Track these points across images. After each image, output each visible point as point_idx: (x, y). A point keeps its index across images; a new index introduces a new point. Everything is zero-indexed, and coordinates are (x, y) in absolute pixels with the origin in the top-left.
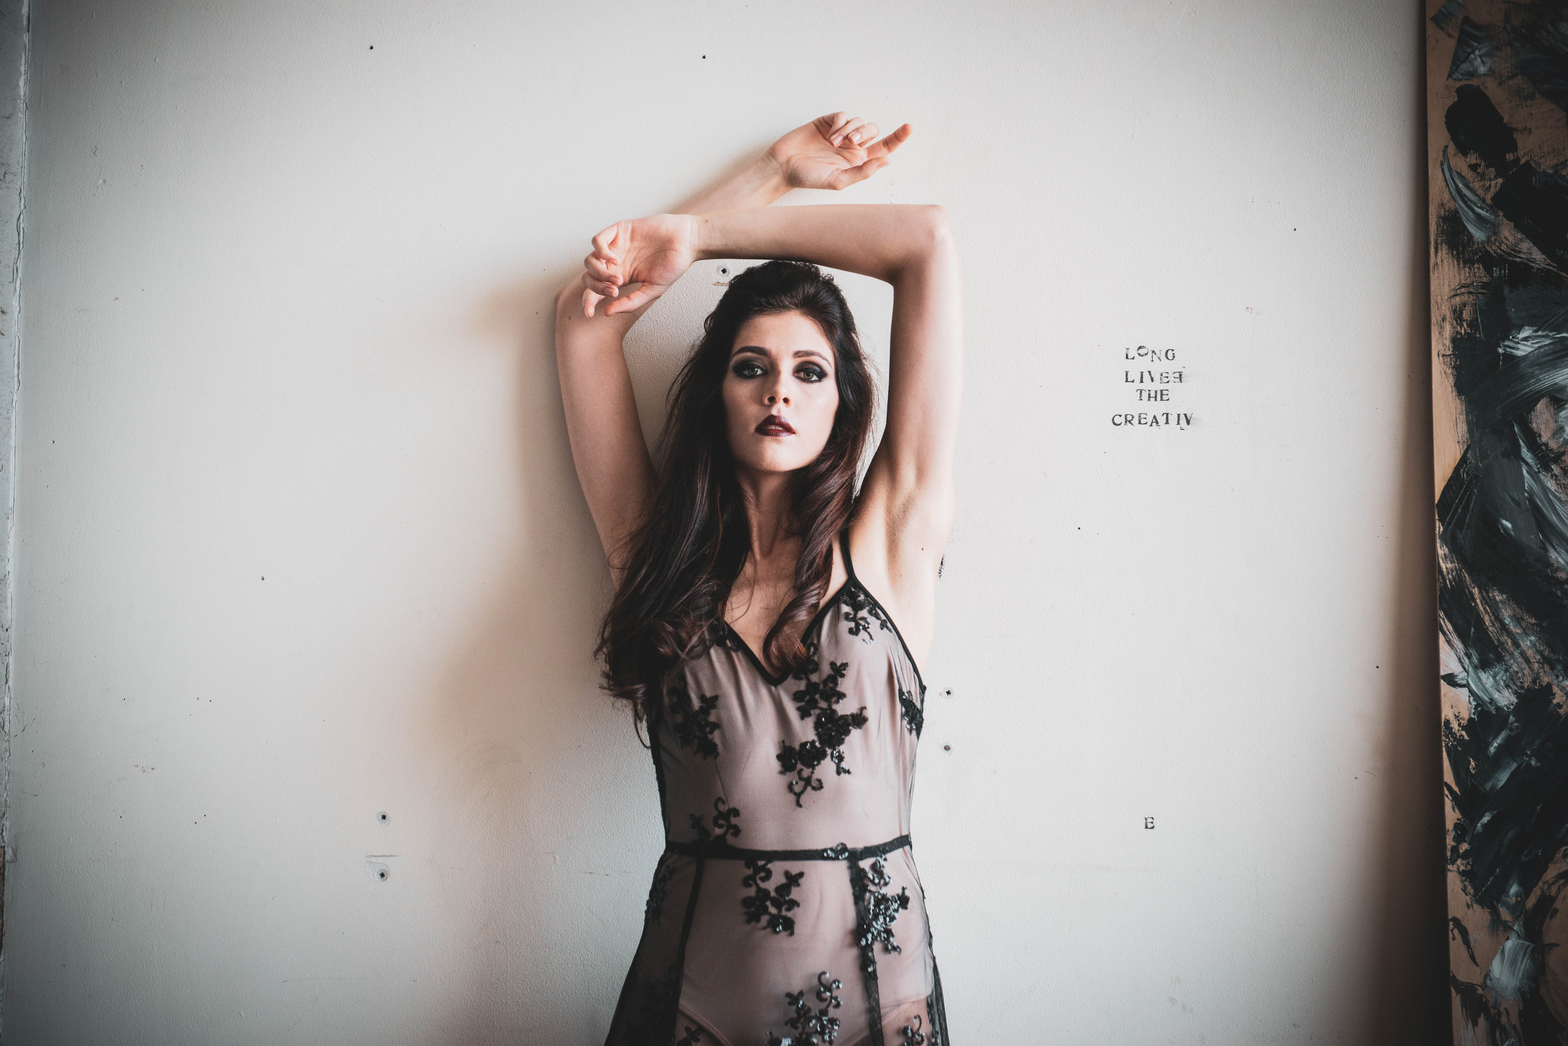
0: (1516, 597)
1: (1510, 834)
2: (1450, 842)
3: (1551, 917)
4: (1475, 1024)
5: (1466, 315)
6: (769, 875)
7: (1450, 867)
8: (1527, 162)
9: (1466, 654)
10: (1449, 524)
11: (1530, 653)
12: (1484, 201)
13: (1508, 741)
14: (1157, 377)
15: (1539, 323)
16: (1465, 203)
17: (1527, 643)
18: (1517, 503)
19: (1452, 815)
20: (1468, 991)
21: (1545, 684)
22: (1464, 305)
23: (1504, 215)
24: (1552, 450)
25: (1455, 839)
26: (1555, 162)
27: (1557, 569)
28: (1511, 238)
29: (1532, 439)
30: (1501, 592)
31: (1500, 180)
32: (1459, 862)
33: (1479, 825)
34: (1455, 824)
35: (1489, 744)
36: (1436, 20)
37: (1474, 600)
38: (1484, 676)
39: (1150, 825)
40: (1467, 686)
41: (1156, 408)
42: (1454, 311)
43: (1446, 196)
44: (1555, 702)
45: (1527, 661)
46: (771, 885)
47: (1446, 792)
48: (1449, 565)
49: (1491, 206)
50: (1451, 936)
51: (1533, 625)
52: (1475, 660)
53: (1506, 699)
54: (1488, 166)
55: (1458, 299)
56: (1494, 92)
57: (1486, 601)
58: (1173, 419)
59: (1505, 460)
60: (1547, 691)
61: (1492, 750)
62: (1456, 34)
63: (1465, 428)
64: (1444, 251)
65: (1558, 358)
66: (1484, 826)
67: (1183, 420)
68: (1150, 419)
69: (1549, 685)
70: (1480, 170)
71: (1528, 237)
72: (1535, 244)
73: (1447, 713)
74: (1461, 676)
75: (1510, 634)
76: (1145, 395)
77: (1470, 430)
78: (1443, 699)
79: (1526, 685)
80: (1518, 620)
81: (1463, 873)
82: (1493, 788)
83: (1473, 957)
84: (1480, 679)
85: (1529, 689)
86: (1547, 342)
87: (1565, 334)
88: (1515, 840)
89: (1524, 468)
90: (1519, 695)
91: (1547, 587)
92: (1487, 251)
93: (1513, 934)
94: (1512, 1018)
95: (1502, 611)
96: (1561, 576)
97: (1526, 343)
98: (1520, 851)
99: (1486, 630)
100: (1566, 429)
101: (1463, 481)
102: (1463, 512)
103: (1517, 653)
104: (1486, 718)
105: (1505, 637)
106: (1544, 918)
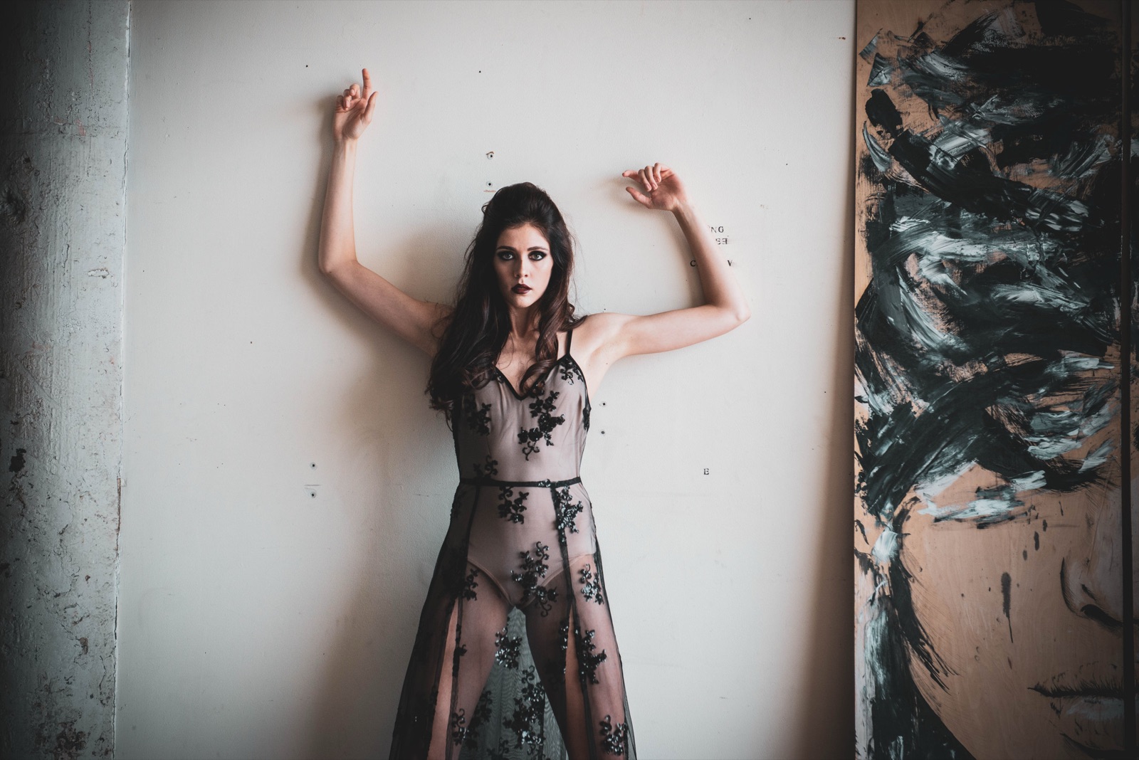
0: (895, 357)
1: (888, 478)
2: (856, 482)
3: (907, 520)
4: (866, 573)
5: (873, 210)
6: (511, 493)
7: (856, 494)
8: (907, 130)
9: (868, 386)
10: (861, 319)
11: (901, 386)
12: (884, 150)
13: (888, 430)
15: (912, 215)
16: (875, 151)
17: (900, 380)
18: (897, 308)
19: (858, 468)
20: (863, 557)
21: (908, 401)
22: (873, 205)
23: (895, 158)
24: (915, 281)
25: (859, 480)
26: (922, 130)
27: (916, 343)
28: (898, 170)
29: (905, 274)
30: (887, 354)
31: (893, 140)
32: (861, 492)
33: (872, 473)
34: (860, 473)
35: (878, 432)
36: (861, 54)
37: (873, 358)
38: (875, 396)
39: (707, 473)
40: (868, 402)
42: (867, 208)
43: (865, 148)
44: (913, 411)
45: (899, 390)
46: (512, 499)
47: (855, 456)
48: (861, 340)
49: (888, 153)
50: (855, 529)
51: (903, 371)
52: (873, 390)
53: (888, 409)
54: (887, 132)
55: (869, 201)
56: (892, 94)
57: (881, 360)
59: (891, 286)
60: (909, 405)
61: (880, 435)
62: (872, 62)
63: (870, 269)
64: (863, 177)
65: (921, 233)
66: (874, 474)
69: (910, 402)
70: (882, 134)
71: (907, 170)
72: (910, 173)
73: (857, 416)
74: (865, 397)
75: (891, 376)
77: (874, 271)
78: (856, 409)
79: (898, 402)
80: (895, 369)
81: (863, 498)
82: (879, 454)
83: (866, 540)
84: (874, 398)
85: (900, 405)
86: (915, 224)
87: (924, 221)
88: (889, 482)
89: (901, 290)
90: (894, 408)
91: (910, 352)
92: (885, 177)
93: (887, 529)
94: (885, 571)
95: (887, 364)
96: (919, 346)
97: (904, 225)
98: (892, 487)
99: (878, 374)
100: (924, 270)
101: (869, 297)
102: (869, 313)
103: (894, 386)
104: (877, 419)
105: (888, 378)
106: (903, 521)
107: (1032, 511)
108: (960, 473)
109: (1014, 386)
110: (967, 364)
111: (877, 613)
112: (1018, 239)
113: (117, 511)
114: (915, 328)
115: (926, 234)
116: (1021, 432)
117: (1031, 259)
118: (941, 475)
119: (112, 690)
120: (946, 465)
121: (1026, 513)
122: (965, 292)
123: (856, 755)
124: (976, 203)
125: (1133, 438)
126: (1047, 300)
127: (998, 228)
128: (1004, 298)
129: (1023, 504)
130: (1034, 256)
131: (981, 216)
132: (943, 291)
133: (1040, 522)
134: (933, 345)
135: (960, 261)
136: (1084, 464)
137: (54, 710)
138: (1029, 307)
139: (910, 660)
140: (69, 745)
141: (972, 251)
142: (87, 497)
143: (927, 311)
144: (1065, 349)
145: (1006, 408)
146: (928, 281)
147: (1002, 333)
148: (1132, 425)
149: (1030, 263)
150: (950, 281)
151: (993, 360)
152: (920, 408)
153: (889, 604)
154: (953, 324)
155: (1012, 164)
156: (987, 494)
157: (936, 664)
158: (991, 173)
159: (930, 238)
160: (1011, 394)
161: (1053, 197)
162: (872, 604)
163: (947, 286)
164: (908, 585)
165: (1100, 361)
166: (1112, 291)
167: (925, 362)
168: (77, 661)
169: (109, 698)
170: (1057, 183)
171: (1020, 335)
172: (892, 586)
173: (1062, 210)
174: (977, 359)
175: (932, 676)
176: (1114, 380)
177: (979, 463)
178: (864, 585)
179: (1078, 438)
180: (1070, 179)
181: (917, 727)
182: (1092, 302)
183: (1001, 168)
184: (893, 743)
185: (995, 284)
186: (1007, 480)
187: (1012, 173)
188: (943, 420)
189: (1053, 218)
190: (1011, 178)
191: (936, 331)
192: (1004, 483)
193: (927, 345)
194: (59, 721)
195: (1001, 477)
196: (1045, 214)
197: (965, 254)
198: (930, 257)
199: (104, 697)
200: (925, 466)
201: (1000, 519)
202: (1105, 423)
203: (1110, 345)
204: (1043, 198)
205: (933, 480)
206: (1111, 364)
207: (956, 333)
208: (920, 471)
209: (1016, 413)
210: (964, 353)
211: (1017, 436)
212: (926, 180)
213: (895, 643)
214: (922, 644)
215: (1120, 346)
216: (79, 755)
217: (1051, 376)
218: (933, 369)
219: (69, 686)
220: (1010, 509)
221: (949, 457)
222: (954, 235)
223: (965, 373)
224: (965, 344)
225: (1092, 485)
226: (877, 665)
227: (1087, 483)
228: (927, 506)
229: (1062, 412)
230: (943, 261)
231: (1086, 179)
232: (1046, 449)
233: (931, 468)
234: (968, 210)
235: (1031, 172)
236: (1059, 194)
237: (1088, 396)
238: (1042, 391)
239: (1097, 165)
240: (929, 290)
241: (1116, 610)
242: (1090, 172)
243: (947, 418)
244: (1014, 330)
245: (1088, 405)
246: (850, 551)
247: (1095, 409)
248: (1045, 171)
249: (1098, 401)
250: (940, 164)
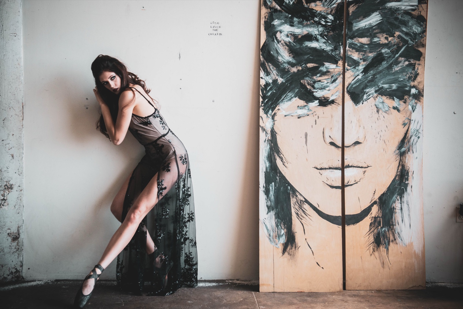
0: (273, 65)
1: (270, 103)
2: (261, 104)
4: (263, 132)
5: (267, 17)
7: (260, 108)
9: (264, 74)
10: (263, 52)
11: (275, 74)
13: (271, 88)
14: (216, 27)
15: (279, 19)
17: (275, 72)
18: (274, 49)
19: (261, 100)
20: (262, 128)
24: (279, 40)
28: (274, 4)
29: (276, 38)
30: (270, 64)
32: (262, 107)
35: (267, 88)
37: (266, 65)
38: (267, 77)
39: (213, 102)
40: (264, 79)
41: (216, 32)
42: (265, 17)
44: (278, 82)
45: (274, 75)
47: (260, 96)
48: (262, 59)
50: (260, 119)
51: (275, 69)
52: (266, 75)
53: (270, 81)
55: (265, 14)
57: (269, 65)
58: (218, 34)
59: (272, 42)
60: (277, 80)
61: (268, 89)
63: (265, 36)
64: (263, 6)
65: (281, 25)
66: (266, 102)
67: (220, 34)
68: (215, 34)
69: (277, 79)
71: (277, 4)
72: (278, 5)
73: (261, 83)
74: (263, 77)
75: (271, 70)
76: (214, 30)
77: (267, 37)
78: (260, 81)
80: (273, 68)
81: (262, 109)
82: (268, 95)
83: (263, 122)
85: (274, 80)
86: (280, 22)
87: (282, 21)
88: (271, 104)
89: (275, 43)
90: (273, 81)
91: (278, 63)
92: (270, 7)
93: (270, 119)
94: (269, 132)
95: (270, 67)
96: (280, 61)
97: (276, 22)
98: (271, 106)
99: (268, 70)
100: (282, 37)
101: (265, 45)
102: (265, 50)
103: (272, 74)
104: (267, 85)
105: (271, 71)
106: (275, 116)
107: (314, 113)
108: (293, 101)
109: (310, 74)
110: (295, 67)
111: (266, 145)
112: (312, 27)
113: (22, 113)
114: (279, 55)
115: (283, 25)
116: (312, 88)
117: (315, 34)
118: (287, 102)
119: (22, 171)
120: (288, 99)
121: (313, 114)
122: (295, 44)
123: (260, 188)
124: (299, 15)
125: (346, 90)
126: (320, 47)
127: (305, 24)
128: (307, 46)
129: (312, 111)
130: (317, 33)
131: (300, 19)
132: (288, 44)
133: (317, 116)
134: (285, 61)
135: (294, 34)
136: (331, 98)
137: (3, 177)
138: (315, 49)
139: (276, 159)
140: (8, 188)
141: (298, 31)
142: (12, 109)
143: (283, 50)
144: (325, 62)
145: (307, 81)
146: (284, 40)
147: (306, 57)
148: (345, 86)
149: (315, 35)
150: (290, 40)
151: (303, 66)
152: (280, 81)
153: (270, 142)
154: (291, 54)
155: (310, 3)
156: (301, 108)
157: (284, 160)
158: (304, 6)
159: (284, 26)
160: (309, 76)
161: (323, 14)
162: (265, 142)
163: (290, 42)
164: (276, 136)
165: (336, 66)
166: (340, 44)
167: (282, 66)
168: (10, 161)
169: (21, 173)
170: (324, 9)
171: (312, 58)
172: (271, 137)
173: (325, 18)
174: (298, 65)
175: (283, 164)
176: (340, 72)
177: (298, 98)
178: (263, 137)
179: (329, 90)
180: (328, 8)
181: (278, 180)
182: (334, 47)
183: (307, 4)
184: (271, 185)
185: (304, 41)
186: (307, 103)
187: (310, 6)
188: (287, 84)
189: (323, 20)
190: (310, 7)
191: (286, 56)
192: (306, 104)
193: (283, 61)
194: (5, 181)
195: (305, 102)
196: (320, 19)
197: (295, 32)
198: (284, 33)
199: (20, 173)
200: (282, 99)
201: (304, 116)
202: (337, 85)
203: (339, 61)
204: (320, 14)
205: (284, 103)
206: (340, 67)
207: (292, 57)
208: (280, 101)
209: (310, 82)
210: (294, 63)
211: (310, 90)
212: (283, 8)
213: (272, 154)
214: (280, 154)
215: (342, 61)
216: (11, 191)
217: (321, 71)
218: (285, 68)
219: (8, 169)
220: (308, 112)
221: (289, 96)
222: (292, 26)
223: (294, 70)
224: (295, 61)
225: (333, 104)
226: (266, 161)
227: (331, 104)
228: (282, 112)
229: (324, 82)
230: (288, 34)
231: (333, 8)
232: (319, 94)
233: (284, 99)
234: (296, 18)
235: (316, 5)
236: (325, 13)
237: (332, 77)
238: (318, 75)
239: (337, 3)
240: (284, 43)
241: (340, 144)
242: (335, 5)
243: (289, 84)
244: (310, 56)
245: (332, 80)
246: (258, 126)
247: (334, 81)
248: (321, 5)
249: (335, 79)
250: (288, 2)
